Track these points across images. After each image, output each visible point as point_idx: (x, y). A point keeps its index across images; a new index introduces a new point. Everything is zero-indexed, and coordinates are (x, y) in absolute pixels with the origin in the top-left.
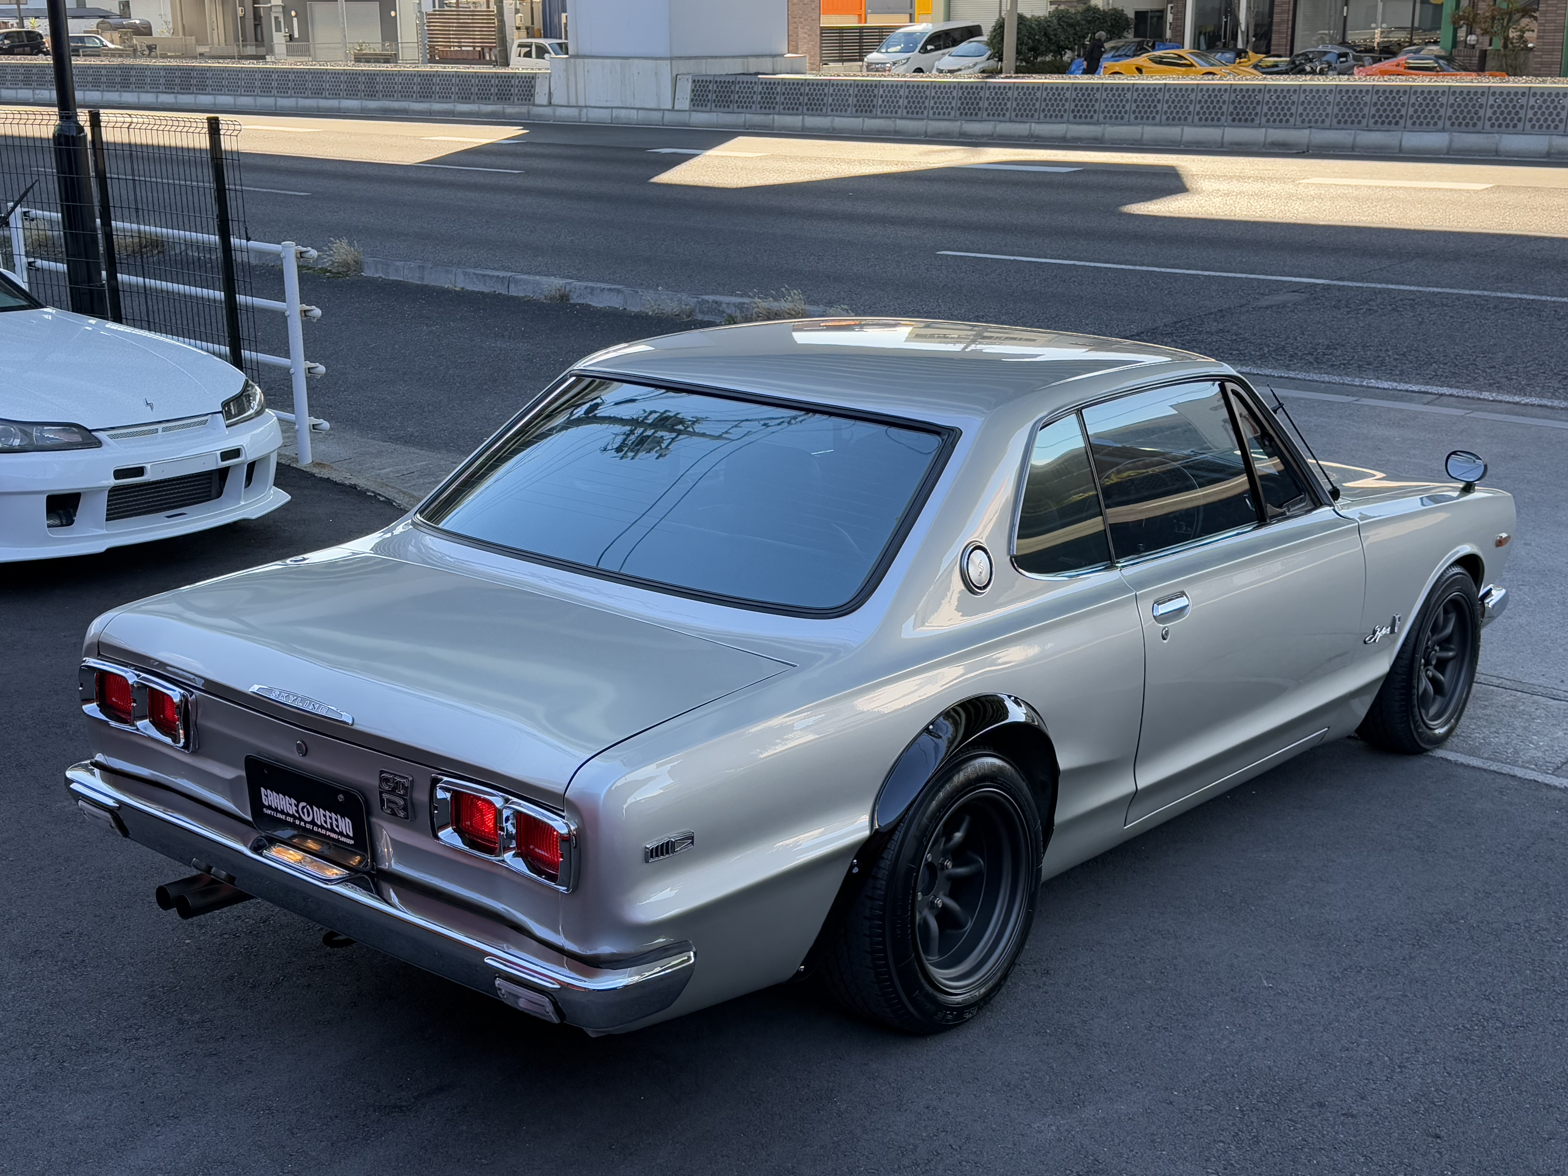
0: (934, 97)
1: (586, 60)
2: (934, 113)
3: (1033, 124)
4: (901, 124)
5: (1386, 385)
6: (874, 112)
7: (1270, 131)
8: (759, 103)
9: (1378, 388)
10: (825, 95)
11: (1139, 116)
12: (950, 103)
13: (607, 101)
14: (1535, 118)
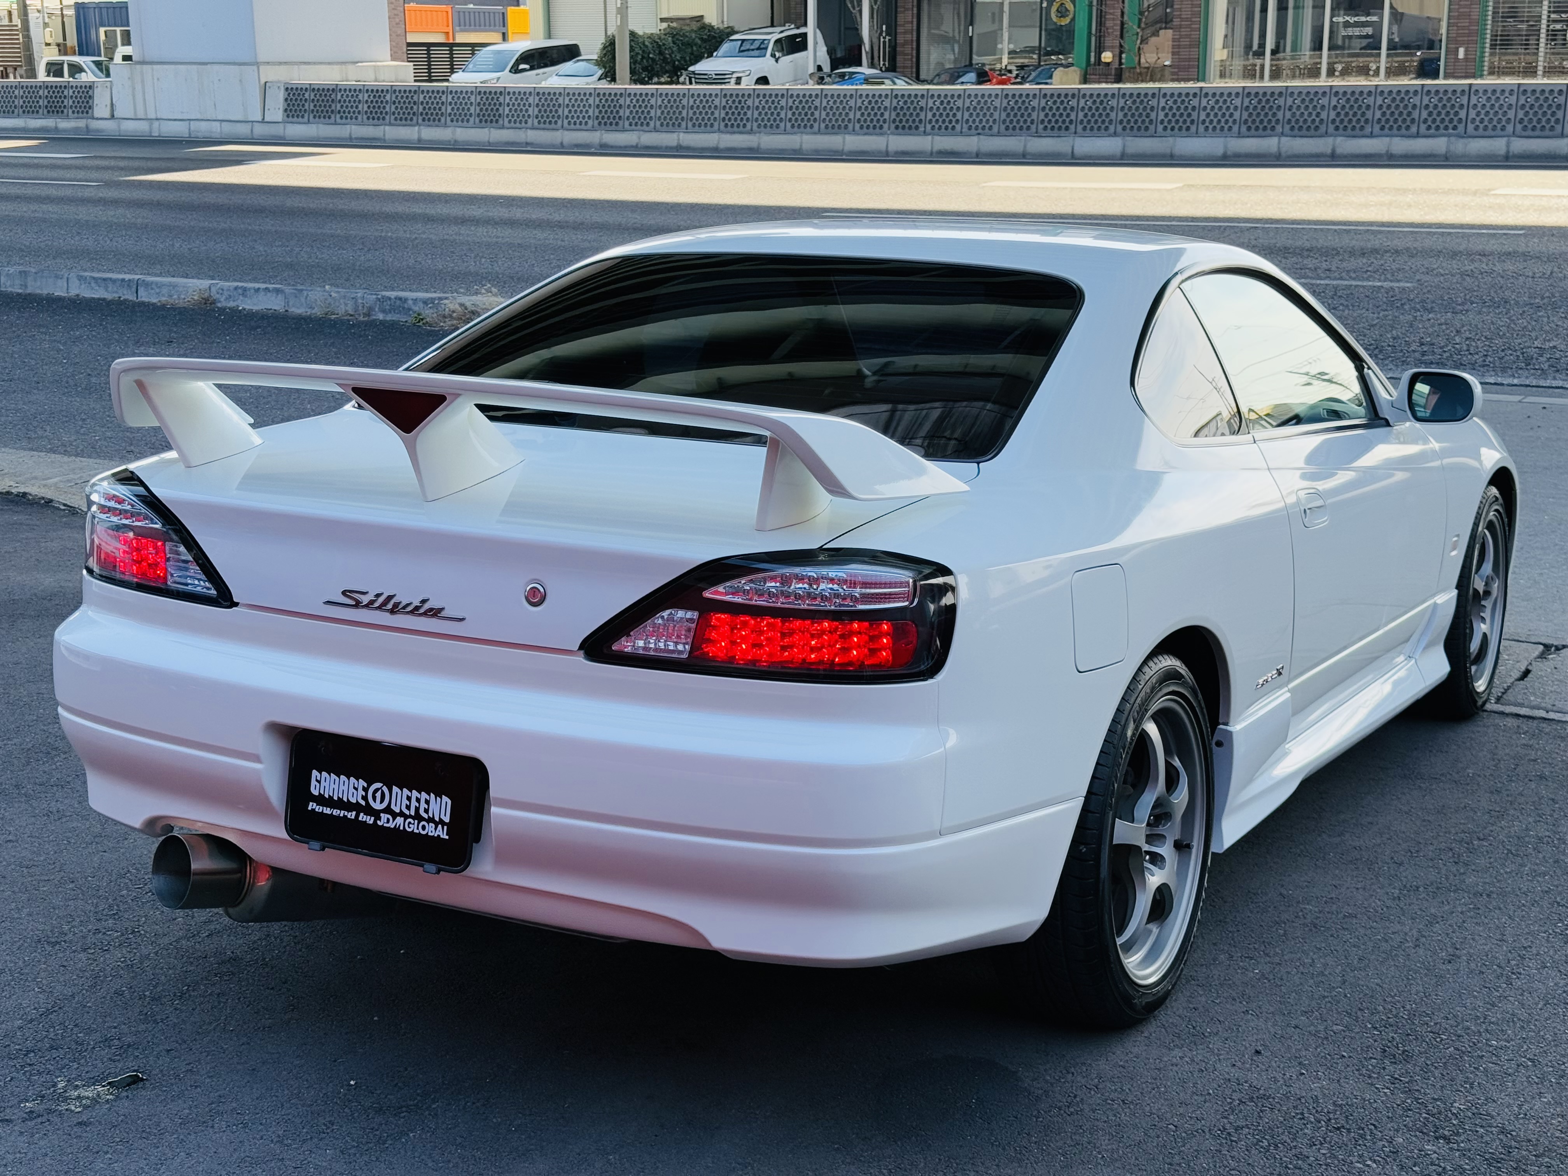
0: (568, 105)
1: (155, 67)
2: (569, 123)
3: (681, 134)
4: (532, 136)
6: (501, 122)
7: (937, 138)
8: (366, 113)
10: (443, 103)
11: (796, 124)
12: (587, 112)
13: (182, 113)
14: (1208, 120)
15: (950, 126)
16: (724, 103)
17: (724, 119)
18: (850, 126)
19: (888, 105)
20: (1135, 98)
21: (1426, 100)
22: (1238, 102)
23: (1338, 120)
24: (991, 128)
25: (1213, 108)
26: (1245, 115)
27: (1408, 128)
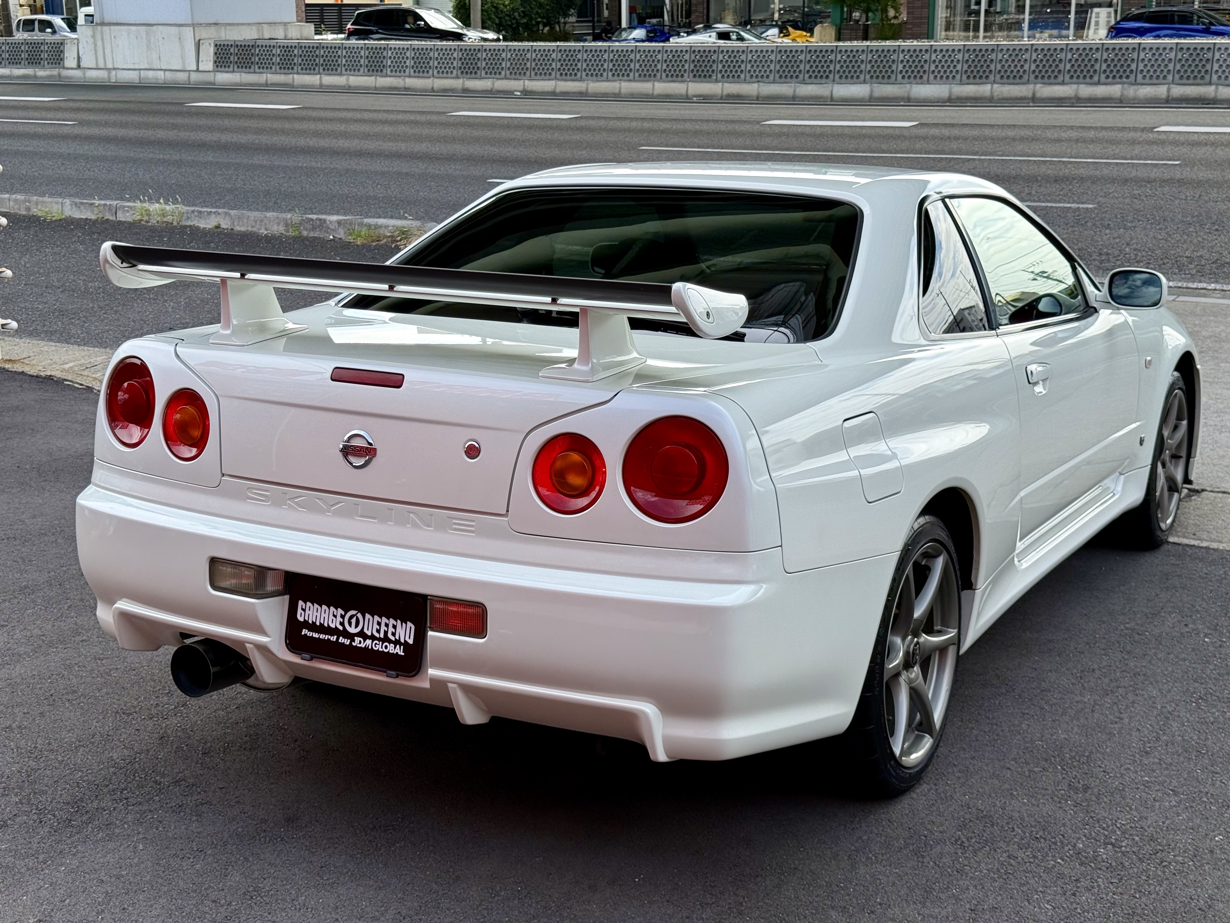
3: (526, 81)
8: (279, 64)
10: (339, 56)
11: (616, 74)
12: (452, 63)
13: (134, 64)
14: (936, 71)
15: (736, 75)
16: (559, 57)
17: (559, 69)
18: (658, 75)
19: (688, 59)
20: (880, 53)
21: (1105, 56)
22: (960, 56)
23: (1037, 71)
24: (768, 76)
25: (940, 61)
26: (966, 67)
27: (1091, 77)
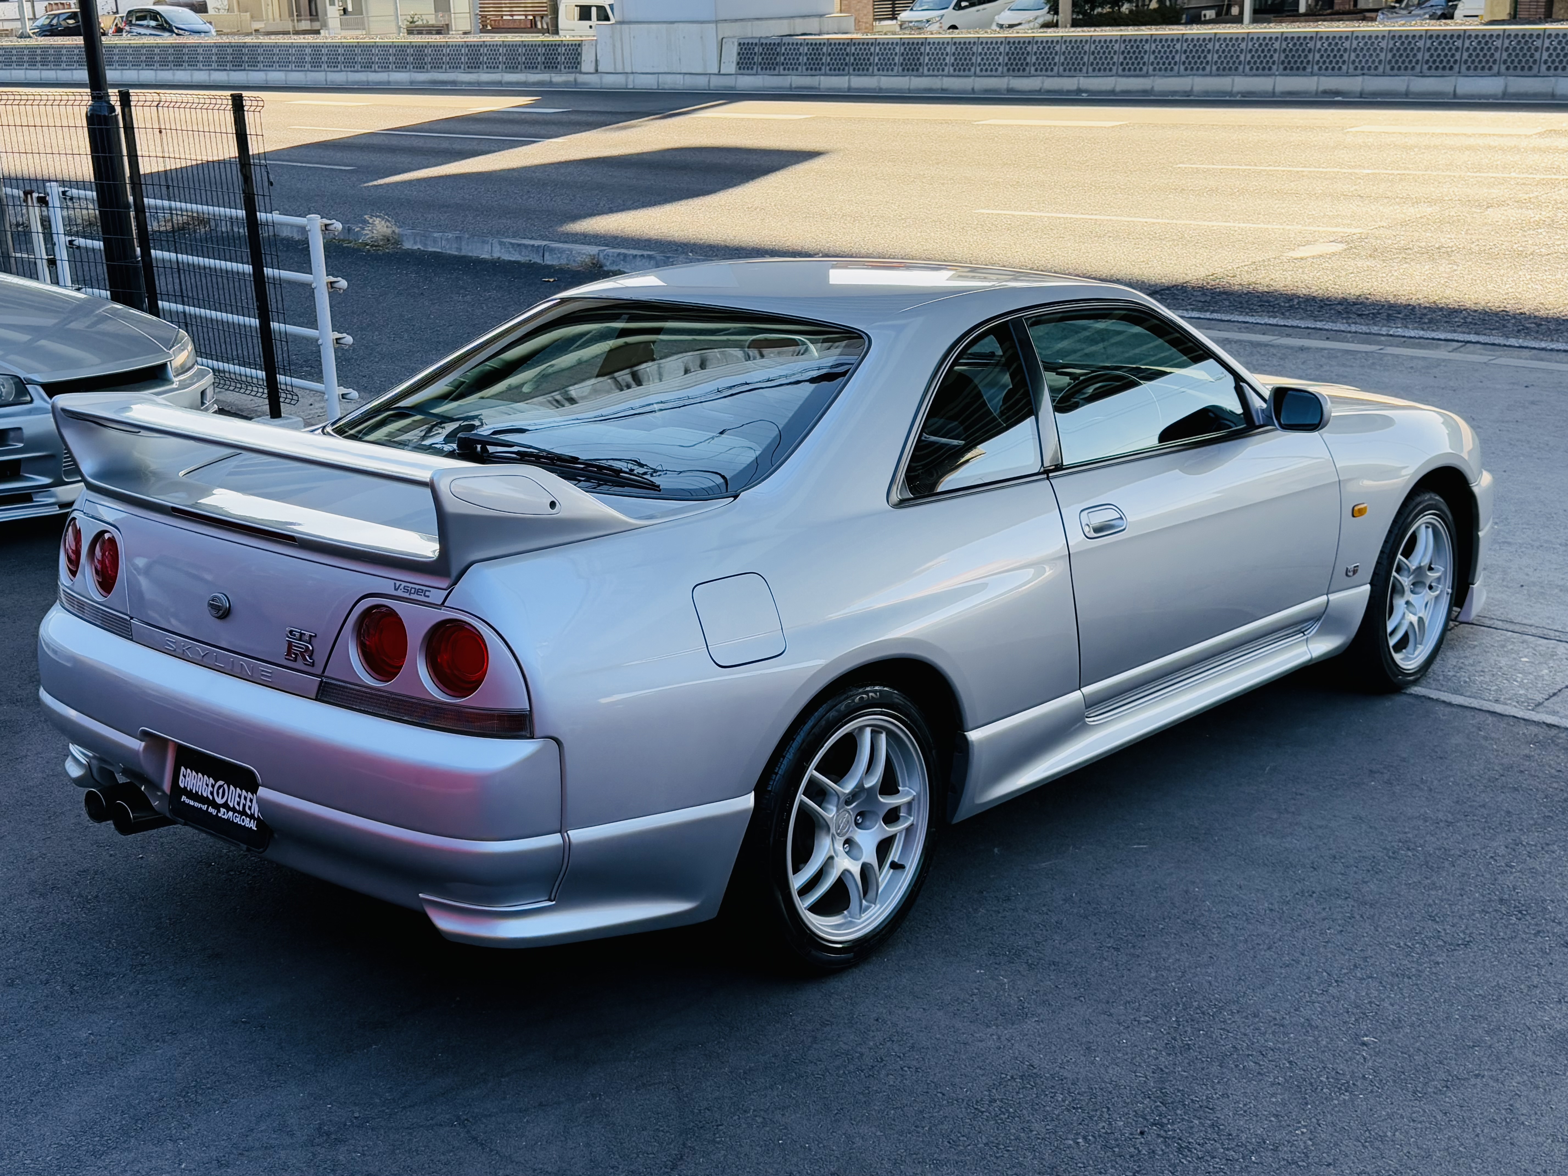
0: (981, 53)
1: (632, 26)
2: (981, 70)
3: (1082, 79)
4: (948, 82)
5: (1412, 333)
6: (921, 70)
7: (1323, 79)
8: (805, 64)
9: (1404, 337)
10: (871, 54)
11: (1189, 67)
12: (998, 59)
13: (653, 67)
15: (1337, 67)
18: (1241, 68)
19: (1278, 48)
